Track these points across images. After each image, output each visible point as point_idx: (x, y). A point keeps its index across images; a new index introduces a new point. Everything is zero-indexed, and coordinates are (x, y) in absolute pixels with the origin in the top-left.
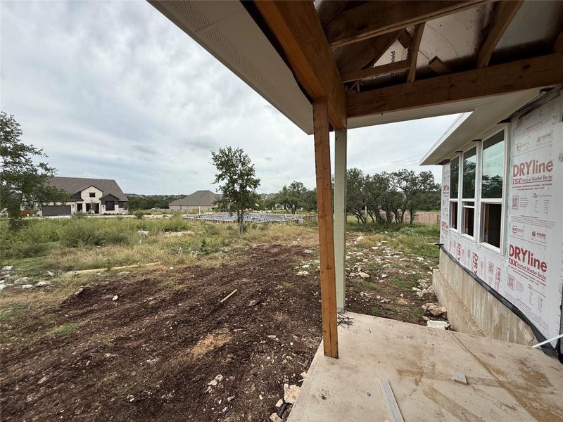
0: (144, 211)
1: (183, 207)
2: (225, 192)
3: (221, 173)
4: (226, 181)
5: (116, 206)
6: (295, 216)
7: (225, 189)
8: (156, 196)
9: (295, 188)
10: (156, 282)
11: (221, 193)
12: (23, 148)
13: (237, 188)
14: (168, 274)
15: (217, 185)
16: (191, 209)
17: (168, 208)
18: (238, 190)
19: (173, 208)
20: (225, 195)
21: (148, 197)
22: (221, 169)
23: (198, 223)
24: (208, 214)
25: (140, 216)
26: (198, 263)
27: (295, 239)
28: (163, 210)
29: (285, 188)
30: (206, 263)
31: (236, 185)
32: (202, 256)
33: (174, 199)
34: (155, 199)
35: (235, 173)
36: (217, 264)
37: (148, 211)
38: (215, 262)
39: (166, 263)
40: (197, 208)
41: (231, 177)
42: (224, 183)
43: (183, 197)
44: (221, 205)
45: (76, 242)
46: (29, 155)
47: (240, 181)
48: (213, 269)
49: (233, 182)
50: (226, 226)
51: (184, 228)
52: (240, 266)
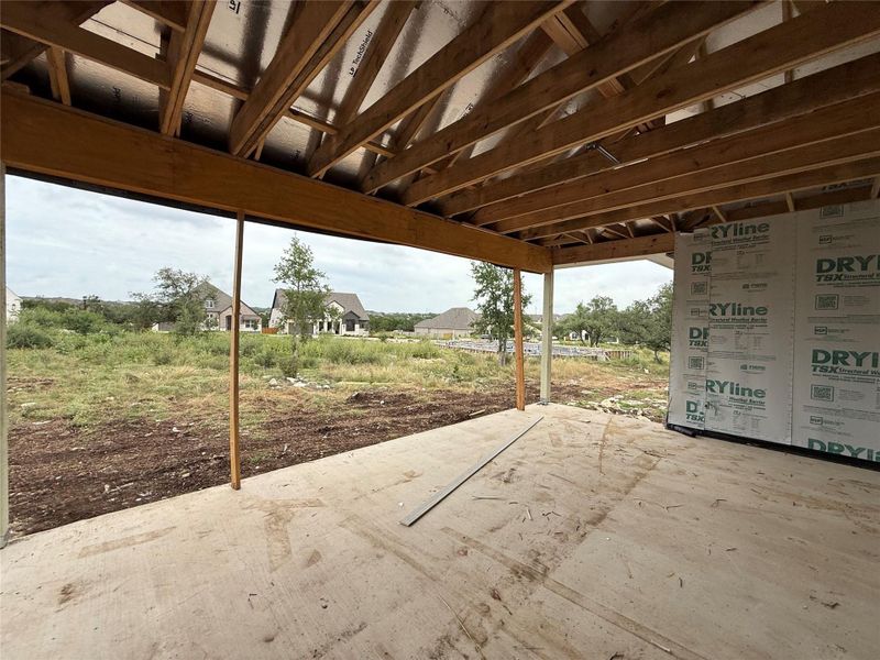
0: (387, 334)
1: (432, 331)
2: (485, 311)
3: (480, 287)
4: (487, 298)
5: (357, 326)
6: (594, 350)
7: (485, 308)
8: (397, 315)
9: (597, 306)
10: (410, 398)
11: (479, 312)
12: (312, 272)
13: (500, 306)
14: (421, 393)
15: (475, 303)
16: (442, 333)
17: (413, 331)
18: (502, 310)
19: (420, 331)
20: (486, 316)
21: (388, 315)
22: (482, 282)
23: (450, 351)
24: (465, 340)
25: (383, 339)
26: (450, 388)
27: (576, 378)
28: (407, 333)
29: (579, 307)
30: (457, 389)
31: (498, 303)
32: (454, 382)
33: (421, 320)
34: (398, 319)
35: (498, 288)
36: (470, 391)
37: (391, 334)
38: (467, 389)
39: (420, 384)
40: (450, 332)
41: (493, 293)
42: (483, 300)
43: (432, 316)
44: (480, 328)
45: (336, 359)
46: (319, 279)
47: (504, 298)
48: (464, 395)
49: (495, 299)
50: (486, 356)
51: (434, 356)
52: (493, 395)
